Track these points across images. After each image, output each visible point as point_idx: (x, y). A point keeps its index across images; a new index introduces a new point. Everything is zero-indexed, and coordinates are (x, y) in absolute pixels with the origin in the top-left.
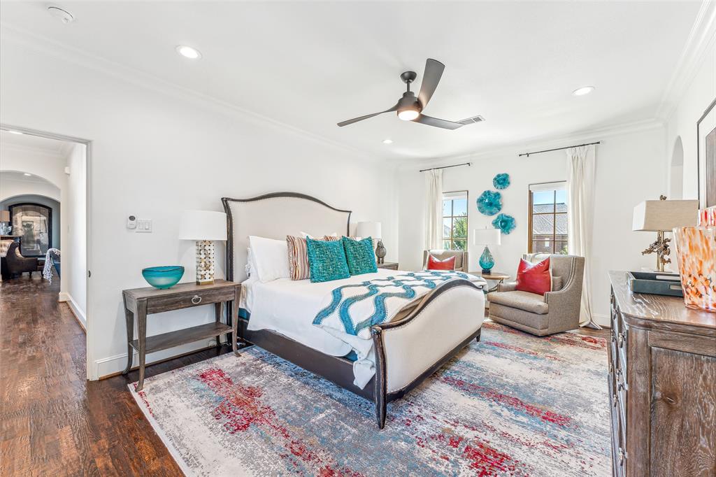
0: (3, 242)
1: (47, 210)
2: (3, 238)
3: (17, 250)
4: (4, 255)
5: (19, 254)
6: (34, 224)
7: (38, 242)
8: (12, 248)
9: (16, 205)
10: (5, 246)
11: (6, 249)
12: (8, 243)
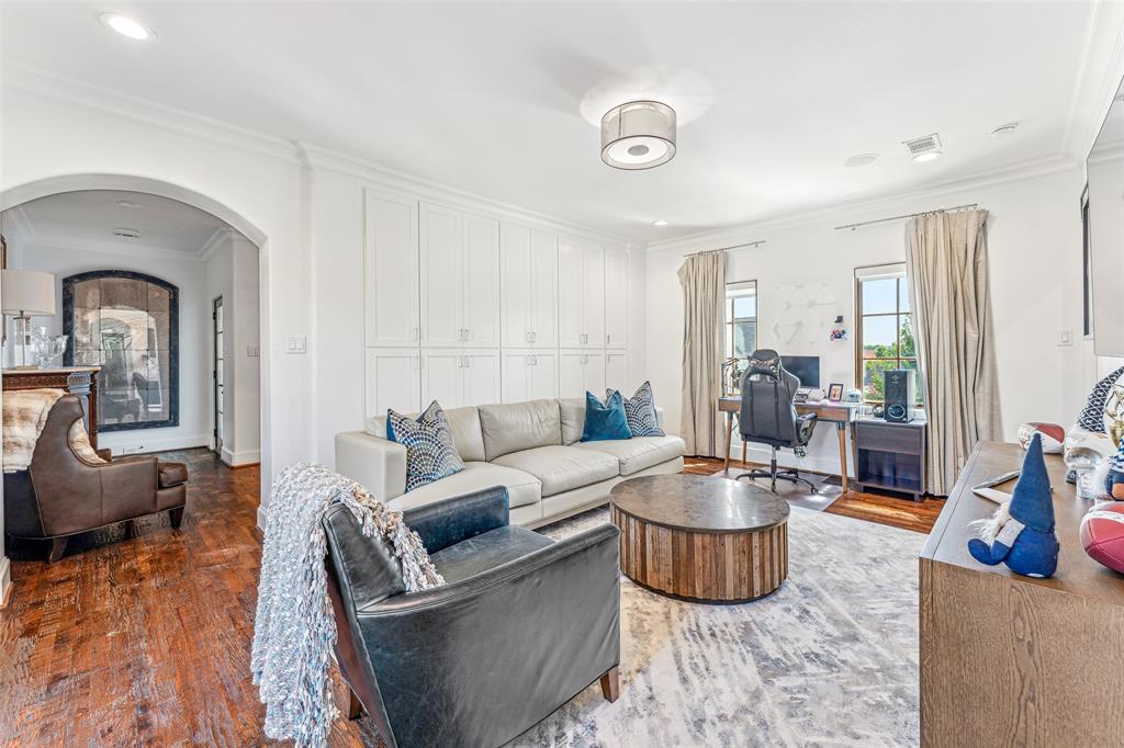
0: (19, 400)
1: (166, 293)
2: (15, 381)
3: (80, 431)
4: (21, 460)
5: (87, 451)
6: (133, 332)
7: (139, 382)
8: (57, 423)
9: (83, 277)
10: (24, 418)
11: (28, 434)
12: (39, 403)
